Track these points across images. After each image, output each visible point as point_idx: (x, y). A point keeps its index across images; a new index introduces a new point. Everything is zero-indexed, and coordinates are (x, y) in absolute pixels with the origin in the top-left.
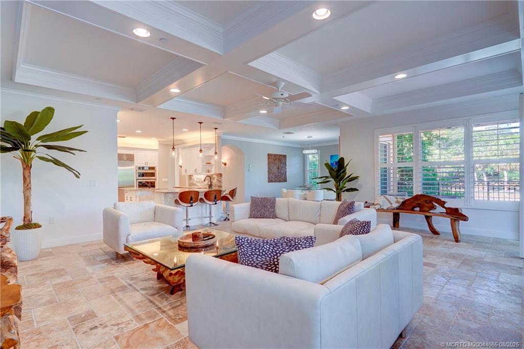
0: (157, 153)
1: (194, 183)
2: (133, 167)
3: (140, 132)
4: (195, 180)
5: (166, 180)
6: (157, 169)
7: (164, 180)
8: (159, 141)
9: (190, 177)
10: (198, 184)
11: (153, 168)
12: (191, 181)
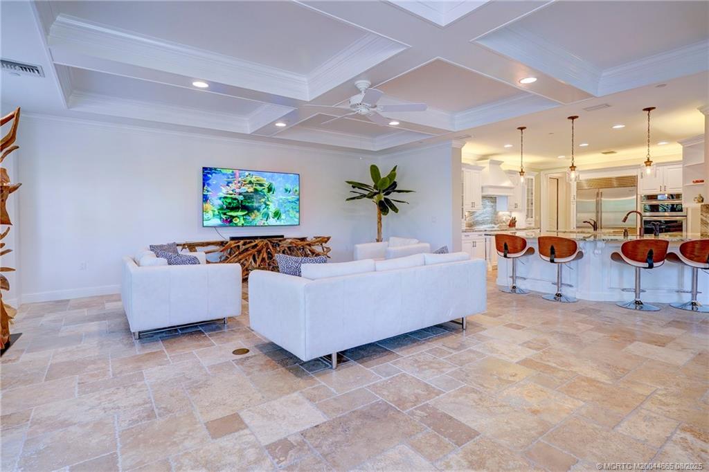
3: (587, 145)
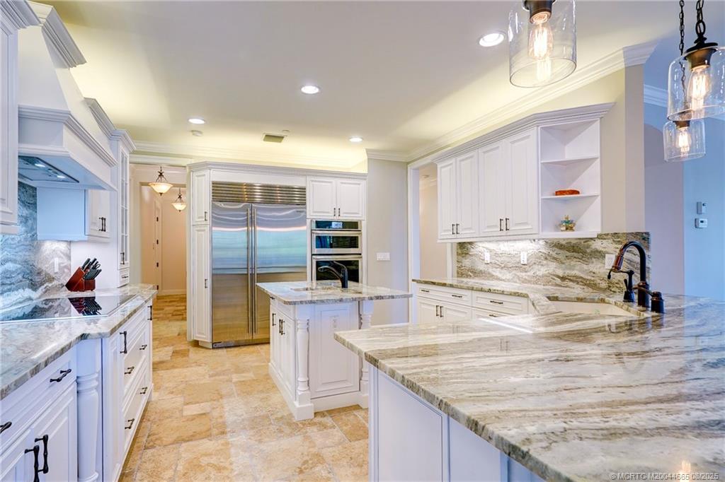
0: (363, 183)
1: (481, 267)
2: (304, 228)
4: (487, 258)
5: (386, 256)
6: (363, 227)
7: (380, 256)
8: (368, 151)
9: (463, 248)
10: (497, 273)
11: (353, 225)
12: (467, 262)
